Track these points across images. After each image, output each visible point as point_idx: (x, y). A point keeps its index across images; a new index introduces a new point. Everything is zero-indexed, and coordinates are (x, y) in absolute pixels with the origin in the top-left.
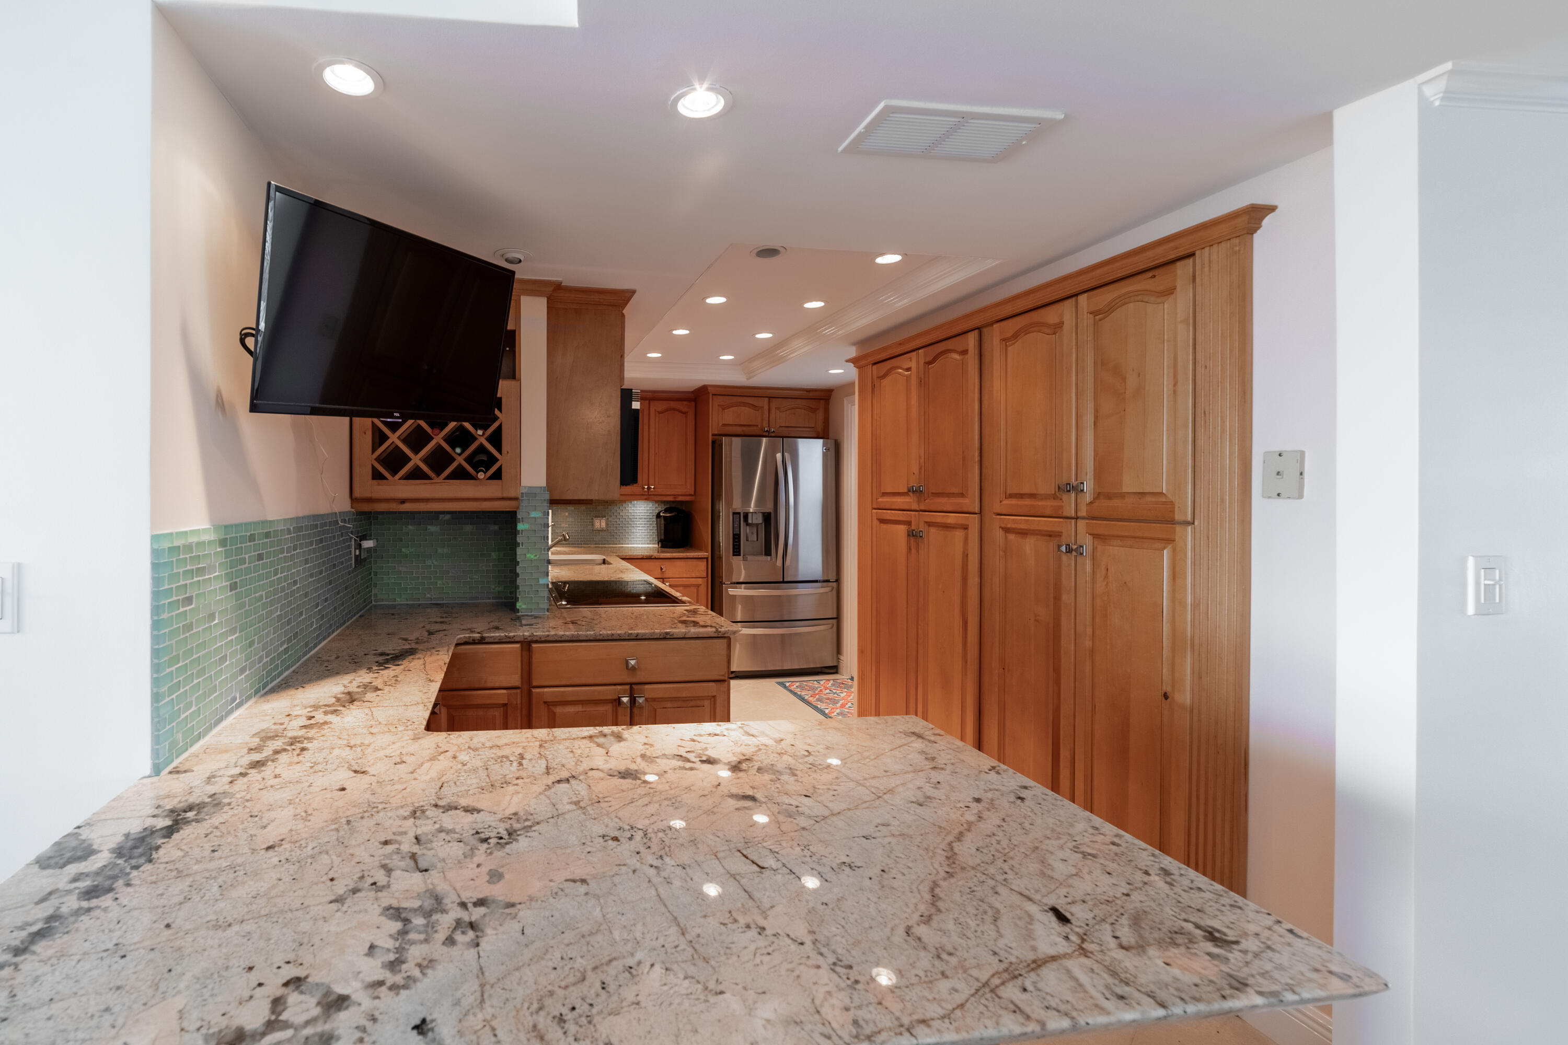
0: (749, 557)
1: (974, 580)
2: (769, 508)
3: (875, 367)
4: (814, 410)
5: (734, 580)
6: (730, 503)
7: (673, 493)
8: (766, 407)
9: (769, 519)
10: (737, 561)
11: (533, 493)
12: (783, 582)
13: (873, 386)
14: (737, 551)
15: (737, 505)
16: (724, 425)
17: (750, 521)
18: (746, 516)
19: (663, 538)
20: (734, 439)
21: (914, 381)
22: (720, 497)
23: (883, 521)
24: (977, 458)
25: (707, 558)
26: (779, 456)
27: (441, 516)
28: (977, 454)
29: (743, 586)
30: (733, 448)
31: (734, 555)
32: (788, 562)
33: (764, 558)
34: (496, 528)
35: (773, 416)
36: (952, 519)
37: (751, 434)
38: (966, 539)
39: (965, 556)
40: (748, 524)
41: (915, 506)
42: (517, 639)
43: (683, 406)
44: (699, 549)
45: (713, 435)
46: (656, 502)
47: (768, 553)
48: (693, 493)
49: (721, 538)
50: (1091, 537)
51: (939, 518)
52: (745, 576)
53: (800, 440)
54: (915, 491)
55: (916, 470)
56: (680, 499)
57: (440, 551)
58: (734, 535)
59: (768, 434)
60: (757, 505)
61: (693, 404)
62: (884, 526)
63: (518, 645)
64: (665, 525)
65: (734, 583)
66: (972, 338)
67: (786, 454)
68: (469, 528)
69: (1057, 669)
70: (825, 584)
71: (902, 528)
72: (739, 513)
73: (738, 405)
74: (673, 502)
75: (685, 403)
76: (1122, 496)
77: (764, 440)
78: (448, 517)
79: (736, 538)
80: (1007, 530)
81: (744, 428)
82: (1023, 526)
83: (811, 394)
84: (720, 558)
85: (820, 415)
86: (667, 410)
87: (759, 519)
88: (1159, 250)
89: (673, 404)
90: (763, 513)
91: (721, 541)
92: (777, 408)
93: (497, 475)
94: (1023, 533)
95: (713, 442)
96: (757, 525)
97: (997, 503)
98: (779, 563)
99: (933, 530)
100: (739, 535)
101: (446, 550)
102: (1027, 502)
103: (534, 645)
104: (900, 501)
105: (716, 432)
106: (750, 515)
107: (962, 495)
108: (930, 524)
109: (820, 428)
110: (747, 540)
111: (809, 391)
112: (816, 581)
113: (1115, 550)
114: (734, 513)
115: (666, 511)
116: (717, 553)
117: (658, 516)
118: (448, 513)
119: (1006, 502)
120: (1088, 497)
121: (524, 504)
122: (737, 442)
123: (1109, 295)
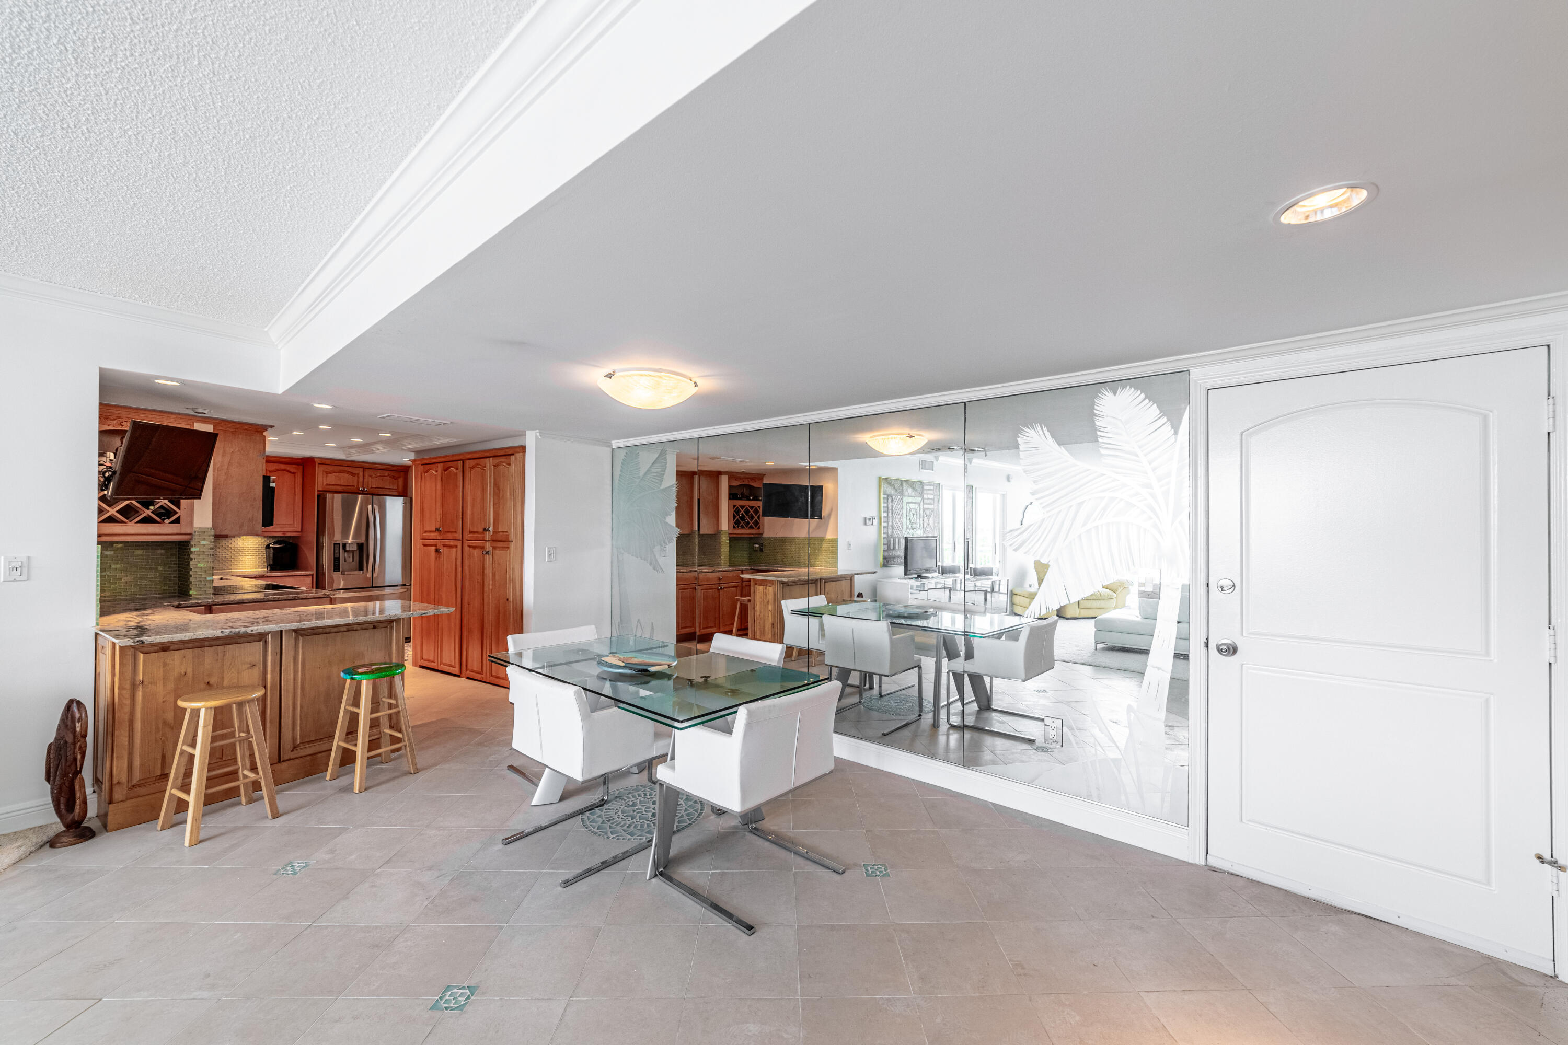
0: (346, 573)
1: (459, 569)
2: (362, 540)
3: (422, 466)
4: (396, 478)
5: (335, 587)
6: (332, 535)
7: (283, 530)
8: (361, 474)
9: (362, 548)
10: (336, 575)
11: (203, 532)
12: (372, 587)
13: (422, 476)
14: (337, 568)
15: (338, 538)
16: (327, 484)
17: (347, 549)
18: (344, 545)
19: (271, 563)
20: (336, 495)
21: (439, 478)
22: (323, 533)
23: (425, 545)
24: (461, 516)
25: (312, 575)
26: (370, 507)
27: (115, 545)
28: (461, 514)
29: (342, 591)
30: (335, 502)
31: (334, 571)
32: (376, 574)
33: (358, 572)
34: (163, 551)
35: (366, 480)
36: (452, 543)
37: (350, 492)
38: (457, 551)
39: (456, 559)
40: (346, 551)
41: (439, 538)
42: (202, 604)
43: (292, 468)
44: (306, 569)
45: (318, 491)
46: (265, 537)
47: (361, 568)
48: (300, 530)
49: (324, 561)
50: (491, 548)
51: (447, 542)
52: (344, 585)
53: (388, 498)
54: (437, 530)
55: (439, 520)
56: (288, 534)
57: (113, 566)
58: (335, 558)
59: (362, 493)
60: (353, 538)
61: (301, 468)
62: (426, 548)
63: (203, 607)
64: (273, 553)
65: (335, 590)
66: (460, 463)
67: (375, 506)
68: (139, 552)
69: (483, 600)
70: (403, 587)
71: (433, 548)
72: (339, 544)
73: (340, 471)
74: (281, 537)
75: (294, 466)
76: (499, 532)
77: (360, 496)
78: (120, 545)
79: (337, 560)
80: (470, 547)
81: (343, 487)
82: (474, 545)
83: (395, 468)
84: (324, 574)
85: (401, 480)
86: (278, 470)
87: (355, 548)
88: (507, 450)
89: (283, 466)
90: (358, 544)
91: (324, 563)
92: (370, 476)
93: (177, 521)
94: (474, 548)
95: (319, 496)
96: (353, 551)
97: (466, 537)
98: (369, 575)
99: (445, 548)
100: (339, 558)
101: (118, 566)
102: (476, 535)
103: (213, 607)
104: (433, 535)
105: (321, 489)
106: (347, 545)
107: (456, 532)
108: (444, 546)
109: (401, 489)
110: (345, 561)
111: (393, 466)
112: (397, 586)
113: (498, 552)
114: (335, 544)
115: (275, 543)
116: (320, 571)
117: (268, 547)
118: (121, 542)
119: (470, 535)
120: (491, 533)
121: (196, 537)
122: (338, 498)
123: (497, 460)
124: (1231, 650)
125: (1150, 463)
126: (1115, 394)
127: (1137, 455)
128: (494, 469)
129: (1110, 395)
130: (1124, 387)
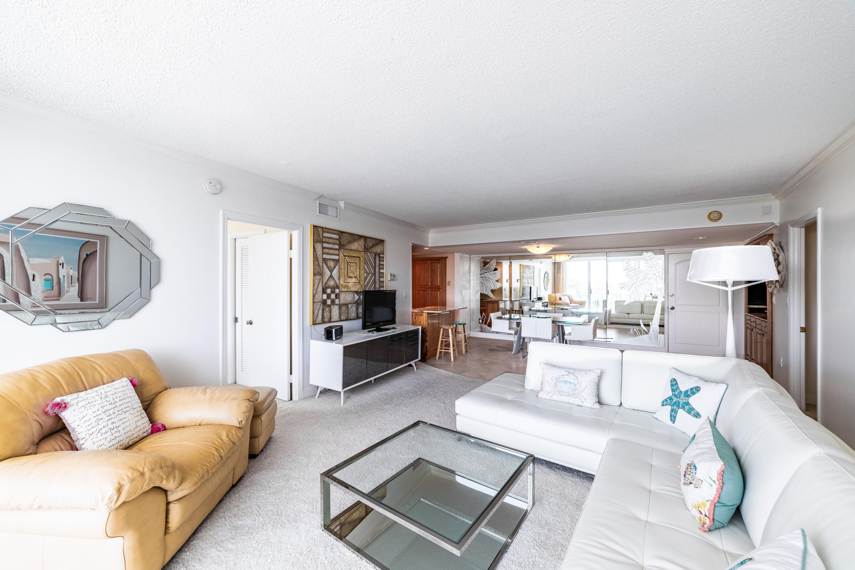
123: (432, 262)
124: (673, 308)
125: (655, 269)
126: (647, 253)
127: (652, 267)
128: (431, 265)
129: (646, 253)
130: (649, 252)
